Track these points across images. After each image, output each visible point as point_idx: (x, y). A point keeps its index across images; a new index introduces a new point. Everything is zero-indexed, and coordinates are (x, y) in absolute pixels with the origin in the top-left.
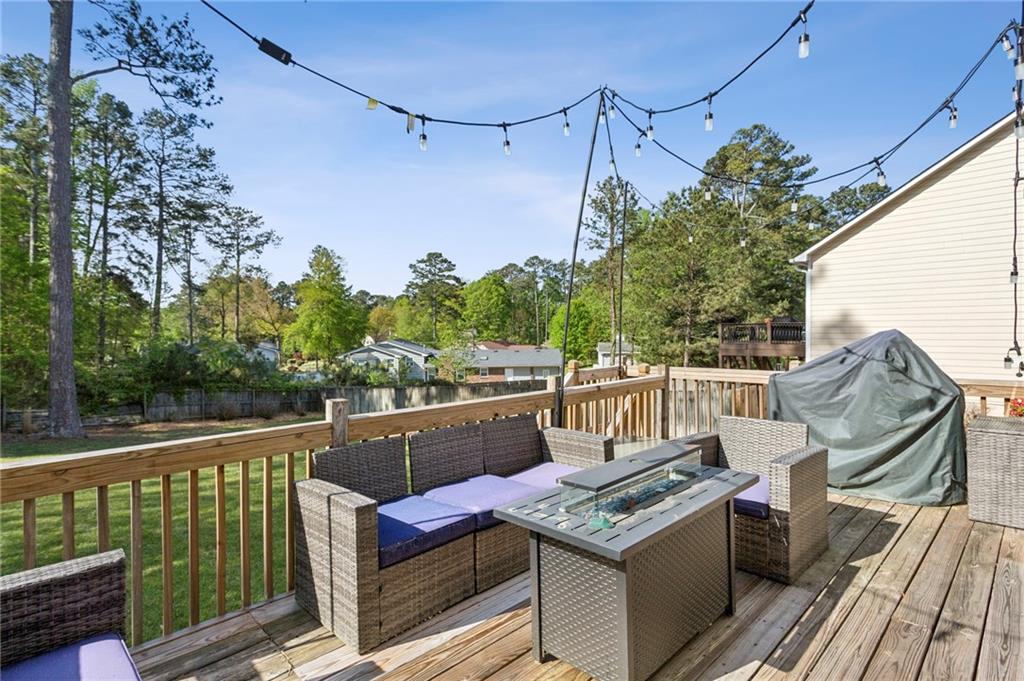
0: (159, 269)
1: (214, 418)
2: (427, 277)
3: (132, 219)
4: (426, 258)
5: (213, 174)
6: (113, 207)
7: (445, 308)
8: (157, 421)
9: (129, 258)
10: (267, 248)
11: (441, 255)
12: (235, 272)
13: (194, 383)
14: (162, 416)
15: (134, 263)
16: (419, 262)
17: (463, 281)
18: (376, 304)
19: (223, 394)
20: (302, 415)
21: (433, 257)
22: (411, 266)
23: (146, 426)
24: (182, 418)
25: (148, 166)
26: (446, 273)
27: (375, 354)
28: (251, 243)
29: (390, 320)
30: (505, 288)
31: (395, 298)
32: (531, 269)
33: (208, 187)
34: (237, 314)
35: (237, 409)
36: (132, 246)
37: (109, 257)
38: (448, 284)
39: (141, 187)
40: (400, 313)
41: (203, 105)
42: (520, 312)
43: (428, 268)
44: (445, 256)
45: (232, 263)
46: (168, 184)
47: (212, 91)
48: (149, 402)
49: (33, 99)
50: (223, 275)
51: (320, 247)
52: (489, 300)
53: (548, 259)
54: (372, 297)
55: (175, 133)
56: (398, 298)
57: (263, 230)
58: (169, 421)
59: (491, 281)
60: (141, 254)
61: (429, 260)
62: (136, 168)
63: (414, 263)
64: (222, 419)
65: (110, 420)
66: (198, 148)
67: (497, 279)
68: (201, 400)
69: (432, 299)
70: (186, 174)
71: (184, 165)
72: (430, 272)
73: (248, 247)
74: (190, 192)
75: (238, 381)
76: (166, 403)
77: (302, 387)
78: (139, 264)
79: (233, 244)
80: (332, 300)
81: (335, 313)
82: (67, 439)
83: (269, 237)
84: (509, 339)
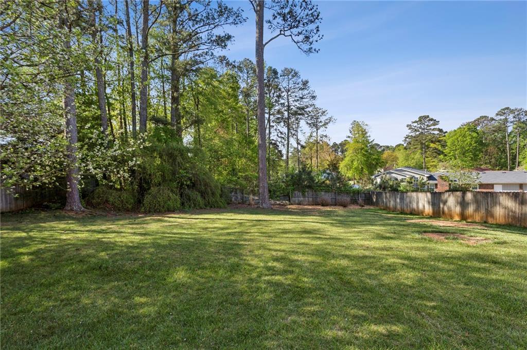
0: (288, 138)
1: (319, 205)
2: (419, 131)
3: (278, 118)
4: (418, 120)
5: (308, 91)
6: (272, 114)
7: (431, 149)
8: (295, 204)
9: (278, 135)
10: (329, 126)
11: (428, 116)
12: (316, 139)
13: (310, 187)
14: (297, 202)
15: (279, 137)
16: (413, 122)
17: (444, 131)
18: (384, 150)
19: (323, 193)
20: (363, 206)
21: (422, 119)
22: (408, 126)
23: (291, 206)
24: (305, 203)
25: (283, 95)
26: (432, 127)
27: (394, 175)
28: (323, 124)
29: (393, 158)
30: (478, 133)
31: (394, 146)
32: (503, 117)
33: (306, 98)
34: (317, 158)
35: (329, 201)
36: (279, 130)
37: (271, 135)
38: (434, 134)
39: (281, 104)
40: (400, 155)
41: (314, 42)
42: (491, 149)
43: (419, 126)
44: (431, 117)
45: (314, 134)
46: (291, 100)
47: (319, 33)
48: (292, 195)
49: (246, 76)
50: (311, 141)
51: (355, 121)
52: (464, 141)
53: (519, 108)
54: (381, 147)
55: (293, 76)
56: (396, 146)
57: (328, 116)
58: (300, 204)
59: (466, 129)
60: (281, 133)
61: (420, 120)
62: (279, 96)
63: (410, 123)
64: (323, 205)
65: (278, 202)
66: (302, 81)
67: (472, 127)
68: (313, 195)
69: (422, 144)
70: (297, 94)
71: (297, 90)
72: (420, 128)
73: (321, 126)
74: (299, 102)
75: (328, 186)
76: (298, 196)
77: (361, 191)
78: (281, 137)
79: (315, 125)
80: (363, 148)
81: (365, 155)
82: (265, 208)
83: (330, 119)
84: (482, 167)
